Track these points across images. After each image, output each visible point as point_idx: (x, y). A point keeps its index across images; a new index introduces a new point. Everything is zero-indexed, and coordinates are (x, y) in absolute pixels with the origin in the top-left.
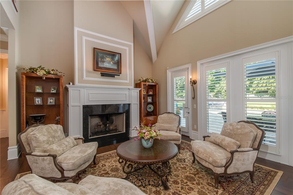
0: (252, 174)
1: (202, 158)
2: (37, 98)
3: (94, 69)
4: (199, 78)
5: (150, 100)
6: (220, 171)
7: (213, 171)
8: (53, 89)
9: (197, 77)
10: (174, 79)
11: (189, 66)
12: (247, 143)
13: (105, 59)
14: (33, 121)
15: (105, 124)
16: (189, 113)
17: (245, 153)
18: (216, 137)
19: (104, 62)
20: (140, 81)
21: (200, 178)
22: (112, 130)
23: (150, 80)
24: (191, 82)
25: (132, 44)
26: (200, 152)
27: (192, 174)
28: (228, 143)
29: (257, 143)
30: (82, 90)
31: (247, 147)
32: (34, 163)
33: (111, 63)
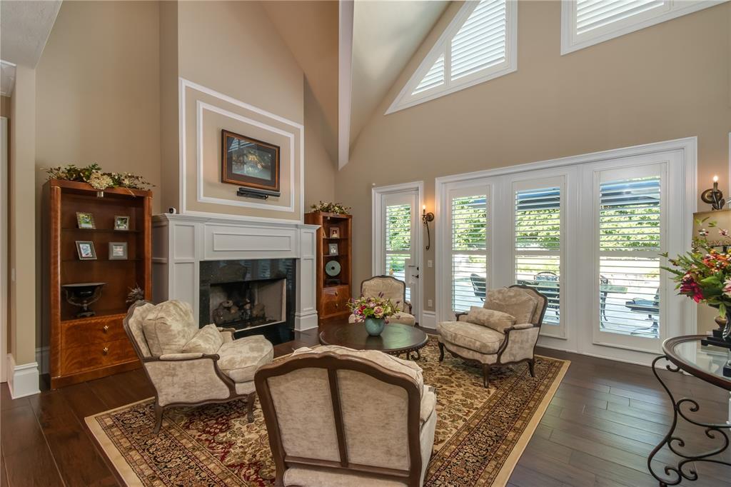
0: (531, 363)
1: (462, 345)
2: (82, 243)
3: (222, 179)
4: (439, 208)
5: (334, 250)
6: (491, 360)
7: (481, 363)
8: (119, 222)
9: (434, 207)
10: (386, 208)
11: (420, 184)
12: (526, 317)
13: (247, 156)
14: (73, 300)
15: (241, 304)
16: (418, 277)
17: (523, 331)
18: (479, 313)
19: (244, 163)
20: (315, 209)
21: (459, 378)
22: (257, 318)
23: (337, 208)
24: (424, 216)
25: (302, 128)
26: (459, 336)
27: (445, 375)
28: (499, 320)
29: (538, 317)
30: (199, 226)
31: (525, 323)
32: (166, 377)
33: (259, 166)
